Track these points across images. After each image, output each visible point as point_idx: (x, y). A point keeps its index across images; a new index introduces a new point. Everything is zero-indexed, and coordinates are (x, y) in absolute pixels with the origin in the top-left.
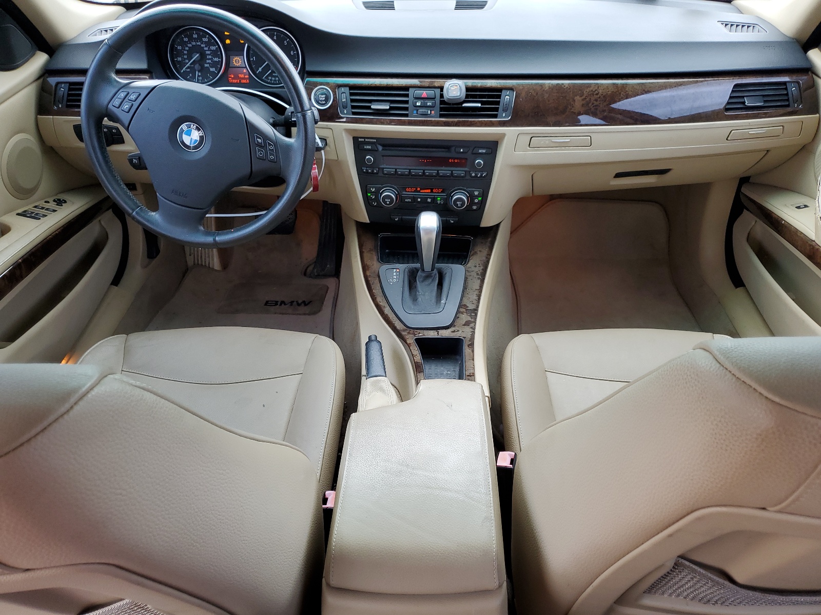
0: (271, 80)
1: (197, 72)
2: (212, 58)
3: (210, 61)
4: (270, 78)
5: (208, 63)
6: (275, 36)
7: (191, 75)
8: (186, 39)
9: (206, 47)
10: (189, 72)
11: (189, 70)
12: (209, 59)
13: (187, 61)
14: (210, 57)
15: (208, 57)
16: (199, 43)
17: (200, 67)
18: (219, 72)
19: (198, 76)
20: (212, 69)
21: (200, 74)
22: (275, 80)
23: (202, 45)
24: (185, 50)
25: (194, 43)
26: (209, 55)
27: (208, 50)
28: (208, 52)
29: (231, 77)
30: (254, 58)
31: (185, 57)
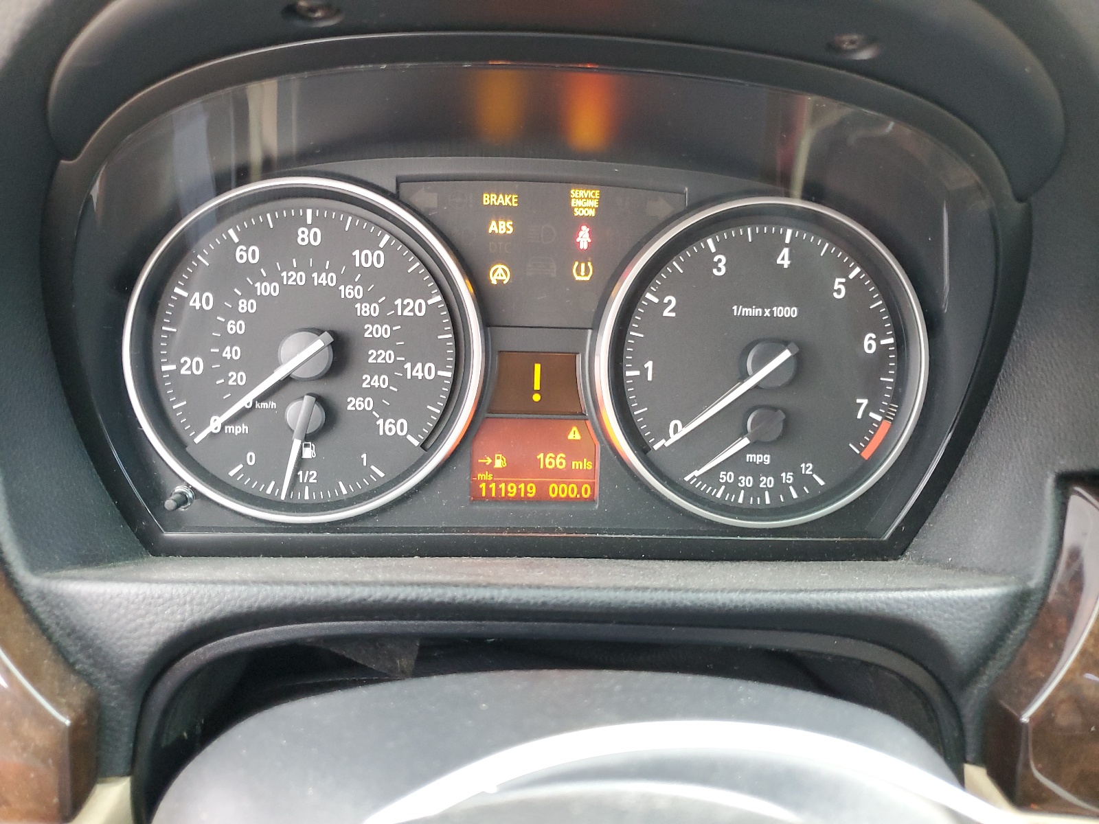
0: (733, 488)
1: (297, 443)
2: (399, 366)
3: (380, 381)
4: (727, 477)
5: (373, 392)
6: (786, 251)
7: (251, 458)
8: (247, 255)
9: (368, 298)
10: (239, 447)
11: (240, 429)
12: (379, 369)
13: (238, 378)
14: (387, 356)
15: (375, 356)
16: (325, 279)
17: (319, 415)
18: (427, 447)
19: (301, 463)
20: (389, 427)
21: (308, 453)
22: (756, 491)
23: (347, 292)
24: (237, 316)
25: (298, 278)
26: (380, 343)
27: (381, 320)
28: (383, 331)
29: (491, 468)
30: (649, 365)
31: (232, 353)
